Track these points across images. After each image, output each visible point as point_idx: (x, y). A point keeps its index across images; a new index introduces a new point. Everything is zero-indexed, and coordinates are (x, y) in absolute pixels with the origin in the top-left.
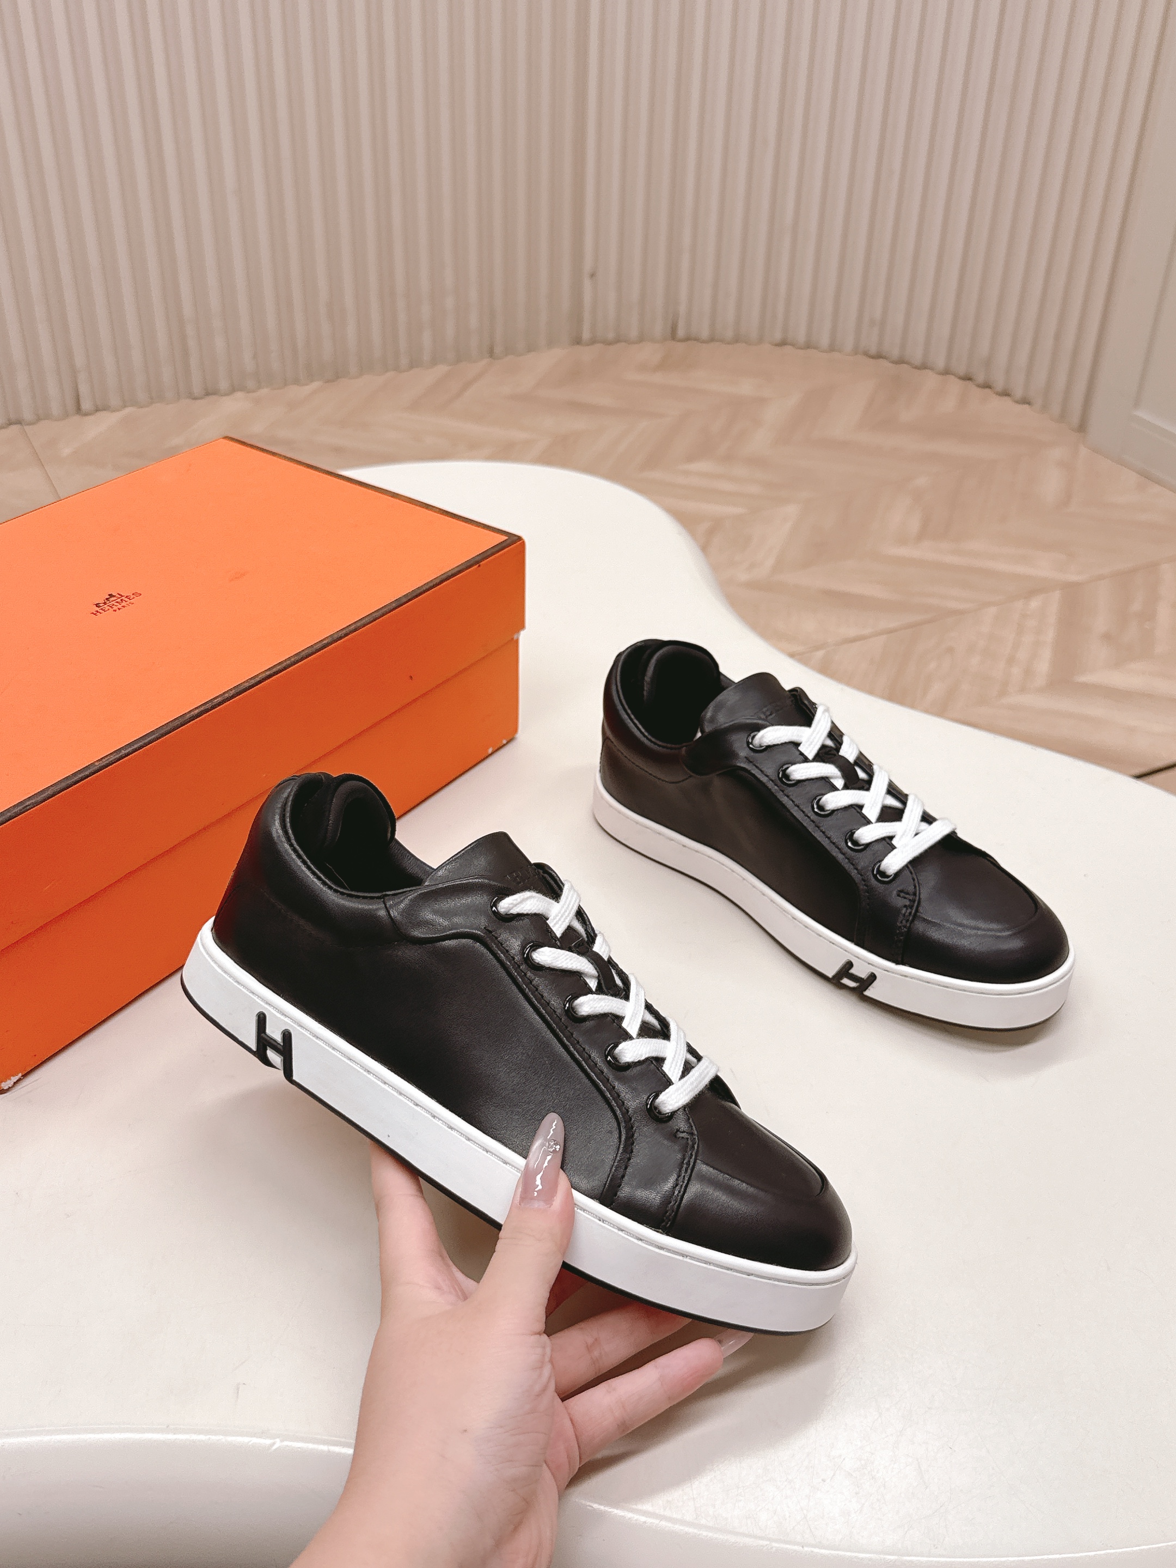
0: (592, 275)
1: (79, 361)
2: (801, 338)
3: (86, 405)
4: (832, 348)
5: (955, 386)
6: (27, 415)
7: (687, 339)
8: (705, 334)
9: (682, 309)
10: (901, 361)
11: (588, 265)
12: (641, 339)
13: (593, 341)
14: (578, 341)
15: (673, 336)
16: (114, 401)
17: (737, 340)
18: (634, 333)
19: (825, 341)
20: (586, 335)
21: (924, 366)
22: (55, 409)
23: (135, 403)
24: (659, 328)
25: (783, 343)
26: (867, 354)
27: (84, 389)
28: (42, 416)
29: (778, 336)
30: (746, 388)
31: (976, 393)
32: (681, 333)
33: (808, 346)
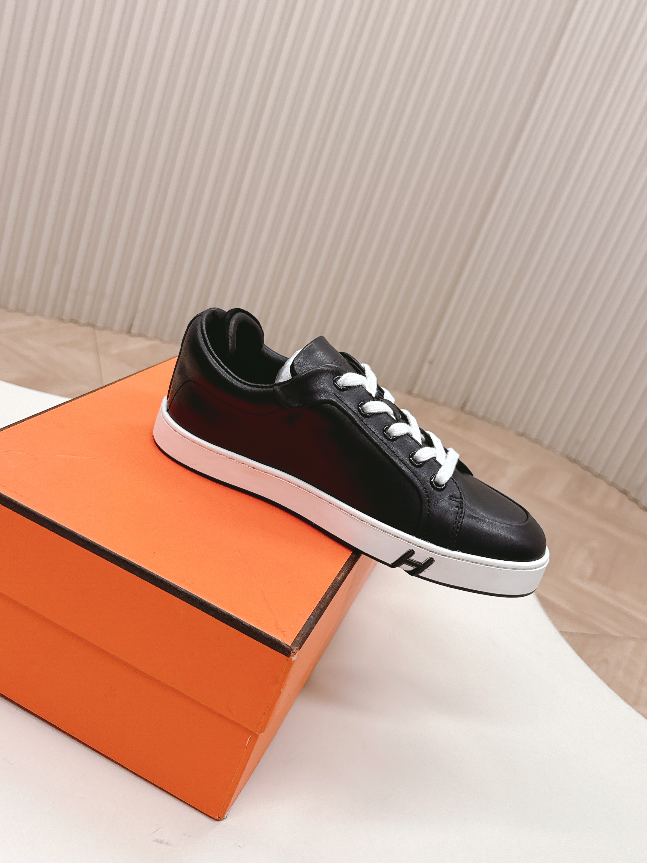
0: (431, 362)
1: (141, 305)
2: (534, 435)
3: (134, 331)
4: (549, 447)
5: (616, 495)
6: (100, 324)
7: (470, 413)
8: (481, 413)
9: (473, 397)
10: (587, 469)
11: (431, 355)
12: (445, 404)
13: (418, 396)
14: (410, 393)
15: (462, 408)
16: (150, 334)
17: (497, 423)
18: (442, 400)
19: (546, 442)
20: (415, 391)
21: (600, 476)
22: (116, 327)
23: (162, 340)
24: (457, 402)
25: (522, 435)
26: (569, 458)
27: (137, 322)
28: (106, 328)
29: (521, 430)
30: (498, 452)
31: (629, 504)
32: (467, 408)
33: (537, 441)
